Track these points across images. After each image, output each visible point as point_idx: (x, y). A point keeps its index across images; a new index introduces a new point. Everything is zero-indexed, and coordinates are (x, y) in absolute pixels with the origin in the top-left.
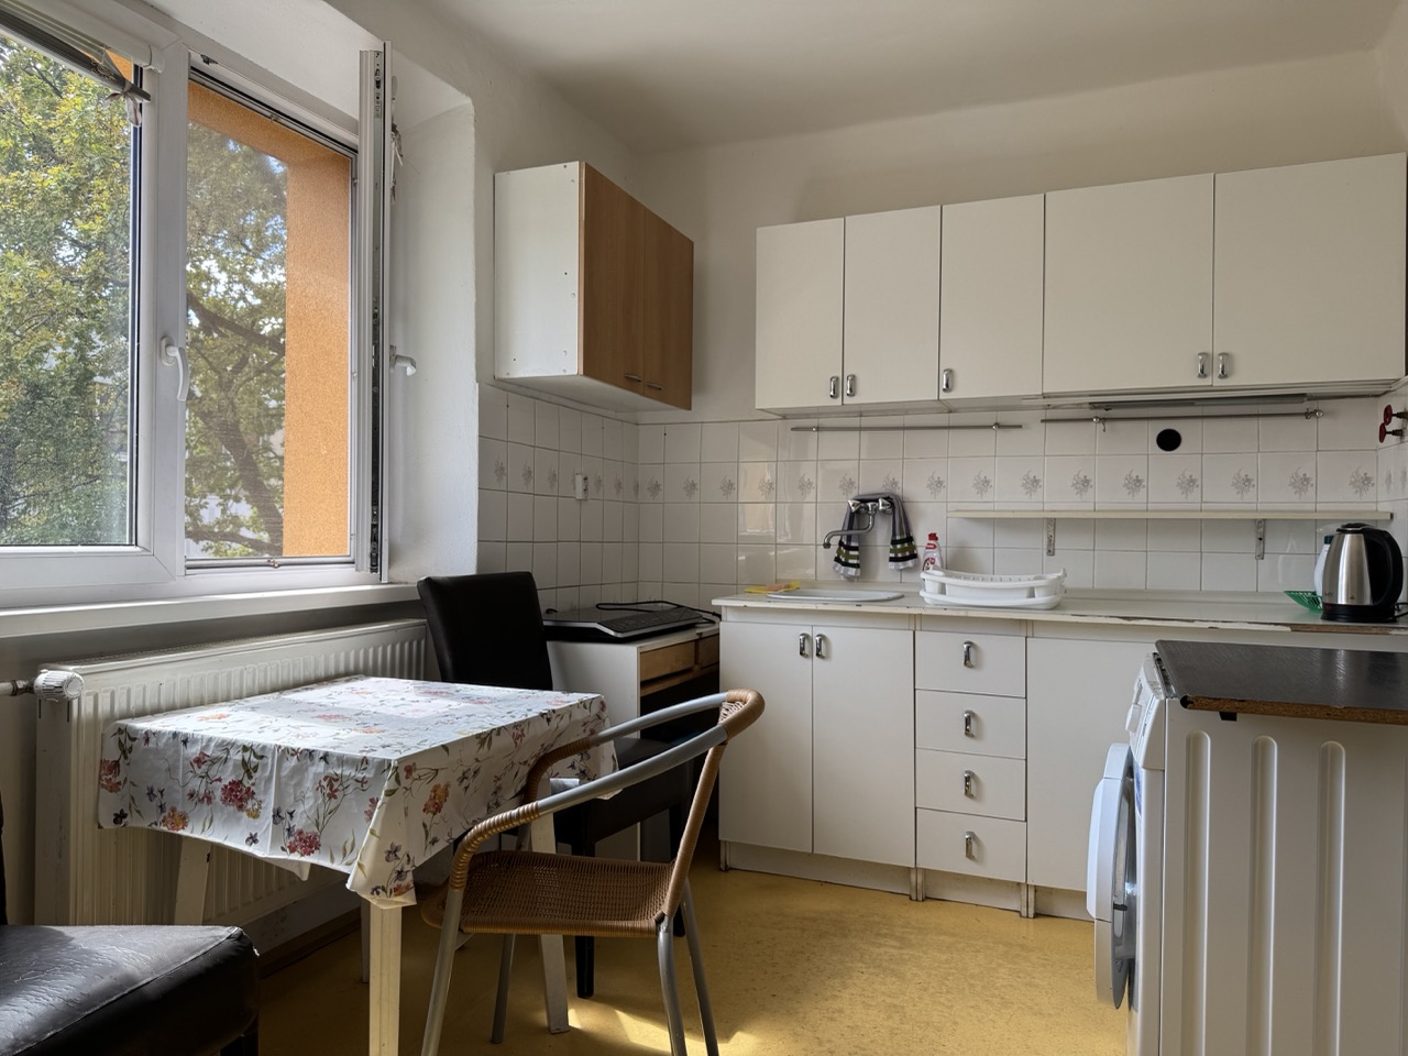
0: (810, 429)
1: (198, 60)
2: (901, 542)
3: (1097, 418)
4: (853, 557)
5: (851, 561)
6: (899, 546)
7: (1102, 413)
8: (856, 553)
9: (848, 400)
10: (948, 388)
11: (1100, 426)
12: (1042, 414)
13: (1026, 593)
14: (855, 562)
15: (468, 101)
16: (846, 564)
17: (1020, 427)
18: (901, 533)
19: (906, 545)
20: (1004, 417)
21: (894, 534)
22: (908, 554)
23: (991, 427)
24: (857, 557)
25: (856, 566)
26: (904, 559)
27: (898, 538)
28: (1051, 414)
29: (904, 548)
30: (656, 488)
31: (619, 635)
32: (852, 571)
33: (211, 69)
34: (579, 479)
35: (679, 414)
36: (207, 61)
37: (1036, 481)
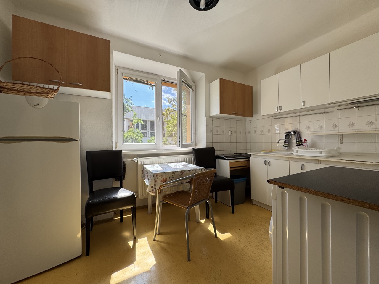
0: (277, 118)
1: (163, 79)
2: (299, 141)
3: (355, 107)
4: (286, 145)
5: (286, 146)
6: (298, 142)
7: (357, 105)
8: (287, 144)
9: (280, 111)
10: (303, 106)
11: (357, 109)
12: (338, 108)
13: (319, 153)
14: (287, 146)
15: (204, 74)
16: (285, 146)
17: (331, 112)
18: (298, 139)
19: (300, 142)
20: (326, 110)
21: (296, 140)
22: (300, 144)
23: (322, 113)
24: (288, 145)
25: (288, 147)
26: (299, 145)
27: (297, 140)
28: (340, 108)
29: (300, 143)
30: (249, 132)
31: (227, 159)
32: (286, 148)
33: (165, 80)
34: (230, 132)
35: (250, 119)
36: (164, 79)
37: (336, 125)
